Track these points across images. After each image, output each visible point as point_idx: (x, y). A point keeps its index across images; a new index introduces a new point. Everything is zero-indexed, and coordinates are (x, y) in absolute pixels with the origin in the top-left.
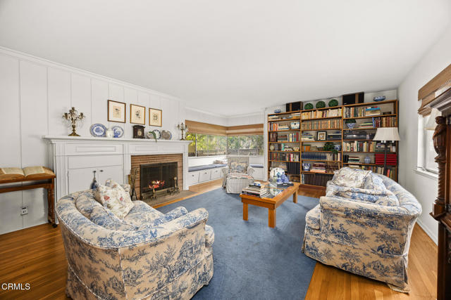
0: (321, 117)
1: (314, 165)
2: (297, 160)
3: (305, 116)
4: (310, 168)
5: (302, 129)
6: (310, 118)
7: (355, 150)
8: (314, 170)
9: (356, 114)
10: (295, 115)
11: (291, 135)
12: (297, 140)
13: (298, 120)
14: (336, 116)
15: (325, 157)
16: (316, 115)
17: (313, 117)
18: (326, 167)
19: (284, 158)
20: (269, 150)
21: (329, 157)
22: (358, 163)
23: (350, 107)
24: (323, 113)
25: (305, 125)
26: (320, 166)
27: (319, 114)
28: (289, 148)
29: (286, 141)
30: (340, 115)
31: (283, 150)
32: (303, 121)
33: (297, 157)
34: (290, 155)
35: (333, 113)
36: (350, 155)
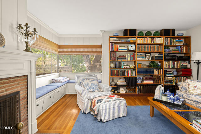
0: (150, 43)
1: (146, 79)
2: (134, 75)
3: (139, 41)
4: (143, 80)
5: (137, 50)
6: (143, 43)
7: (171, 67)
8: (145, 82)
9: (171, 43)
10: (132, 39)
11: (129, 55)
12: (134, 59)
13: (135, 43)
14: (159, 42)
15: (153, 72)
16: (147, 41)
17: (145, 42)
18: (153, 79)
19: (124, 74)
20: (110, 67)
21: (156, 72)
22: (172, 75)
23: (167, 38)
24: (152, 40)
25: (139, 48)
26: (150, 79)
27: (149, 41)
28: (127, 65)
29: (125, 60)
30: (162, 43)
31: (123, 67)
32: (138, 44)
33: (134, 72)
34: (128, 72)
35: (158, 41)
36: (168, 70)
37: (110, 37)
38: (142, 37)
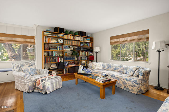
0: (73, 39)
1: (70, 63)
2: (62, 61)
3: (66, 37)
4: (68, 64)
5: (64, 43)
6: (68, 39)
8: (70, 65)
9: (84, 41)
10: (61, 35)
11: (59, 46)
12: (62, 50)
13: (62, 38)
15: (74, 59)
17: (70, 38)
18: (75, 63)
19: (55, 60)
20: (44, 55)
21: (76, 59)
22: (85, 60)
23: (82, 37)
24: (74, 37)
25: (66, 42)
26: (73, 63)
27: (72, 38)
28: (57, 54)
29: (56, 50)
30: (79, 40)
31: (54, 55)
32: (65, 39)
33: (62, 59)
34: (58, 59)
35: (77, 38)
36: (83, 57)
37: (44, 32)
38: (68, 35)
